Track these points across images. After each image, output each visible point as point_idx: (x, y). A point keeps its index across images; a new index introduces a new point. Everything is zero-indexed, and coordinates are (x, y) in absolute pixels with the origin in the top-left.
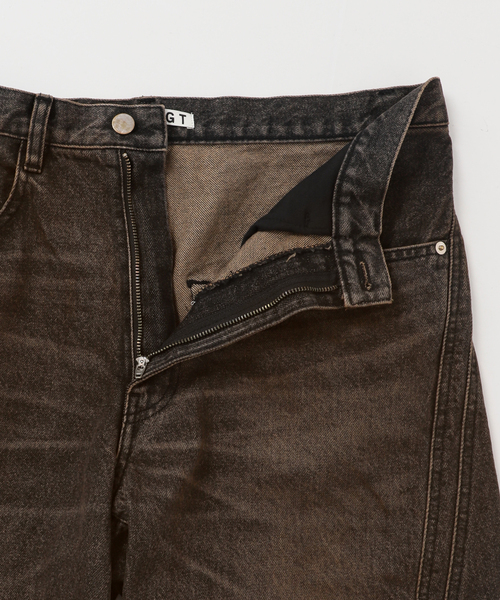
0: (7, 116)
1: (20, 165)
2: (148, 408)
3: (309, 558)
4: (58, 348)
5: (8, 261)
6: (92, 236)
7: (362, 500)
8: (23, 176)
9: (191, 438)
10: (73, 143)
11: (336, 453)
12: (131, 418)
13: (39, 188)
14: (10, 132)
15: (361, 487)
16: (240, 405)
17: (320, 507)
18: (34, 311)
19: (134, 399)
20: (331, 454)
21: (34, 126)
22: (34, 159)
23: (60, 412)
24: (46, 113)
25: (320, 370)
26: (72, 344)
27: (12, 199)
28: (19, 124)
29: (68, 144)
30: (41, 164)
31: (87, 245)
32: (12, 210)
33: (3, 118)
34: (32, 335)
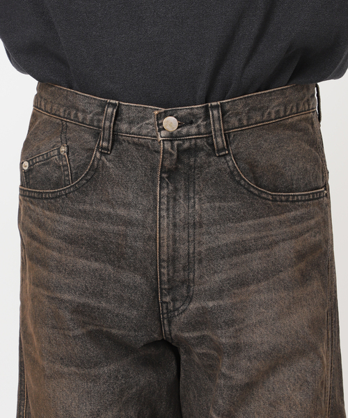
0: (91, 115)
1: (97, 148)
2: (174, 311)
3: (279, 401)
4: (113, 269)
5: (80, 210)
6: (139, 198)
7: (312, 362)
8: (98, 155)
9: (203, 329)
10: (133, 134)
11: (296, 332)
12: (165, 316)
13: (108, 164)
14: (94, 126)
15: (312, 353)
16: (235, 309)
17: (285, 367)
18: (97, 245)
19: (164, 305)
20: (293, 333)
21: (105, 123)
22: (105, 144)
23: (114, 313)
24: (112, 114)
25: (281, 277)
26: (122, 268)
27: (89, 170)
28: (98, 121)
29: (130, 134)
30: (110, 148)
31: (136, 205)
32: (89, 177)
33: (89, 117)
34: (96, 260)
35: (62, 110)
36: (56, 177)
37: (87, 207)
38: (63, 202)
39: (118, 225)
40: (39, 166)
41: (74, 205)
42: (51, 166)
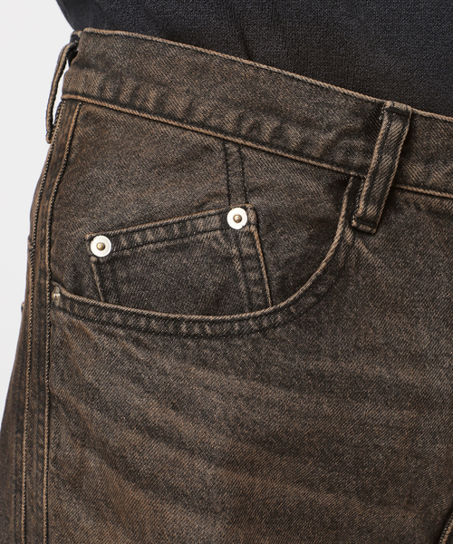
0: (331, 135)
1: (346, 216)
5: (309, 373)
8: (349, 235)
10: (432, 187)
13: (370, 258)
14: (332, 163)
22: (372, 211)
24: (400, 138)
27: (325, 271)
28: (350, 151)
29: (425, 187)
30: (379, 221)
31: (436, 356)
32: (322, 289)
33: (324, 138)
34: (330, 490)
35: (231, 116)
36: (214, 284)
37: (327, 365)
38: (256, 350)
39: (401, 408)
40: (158, 251)
41: (293, 360)
42: (198, 253)
